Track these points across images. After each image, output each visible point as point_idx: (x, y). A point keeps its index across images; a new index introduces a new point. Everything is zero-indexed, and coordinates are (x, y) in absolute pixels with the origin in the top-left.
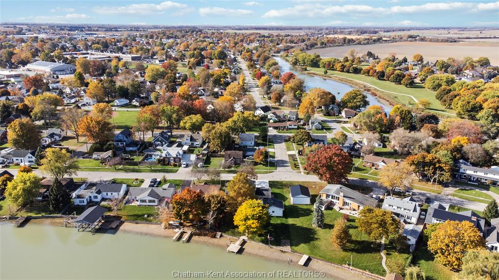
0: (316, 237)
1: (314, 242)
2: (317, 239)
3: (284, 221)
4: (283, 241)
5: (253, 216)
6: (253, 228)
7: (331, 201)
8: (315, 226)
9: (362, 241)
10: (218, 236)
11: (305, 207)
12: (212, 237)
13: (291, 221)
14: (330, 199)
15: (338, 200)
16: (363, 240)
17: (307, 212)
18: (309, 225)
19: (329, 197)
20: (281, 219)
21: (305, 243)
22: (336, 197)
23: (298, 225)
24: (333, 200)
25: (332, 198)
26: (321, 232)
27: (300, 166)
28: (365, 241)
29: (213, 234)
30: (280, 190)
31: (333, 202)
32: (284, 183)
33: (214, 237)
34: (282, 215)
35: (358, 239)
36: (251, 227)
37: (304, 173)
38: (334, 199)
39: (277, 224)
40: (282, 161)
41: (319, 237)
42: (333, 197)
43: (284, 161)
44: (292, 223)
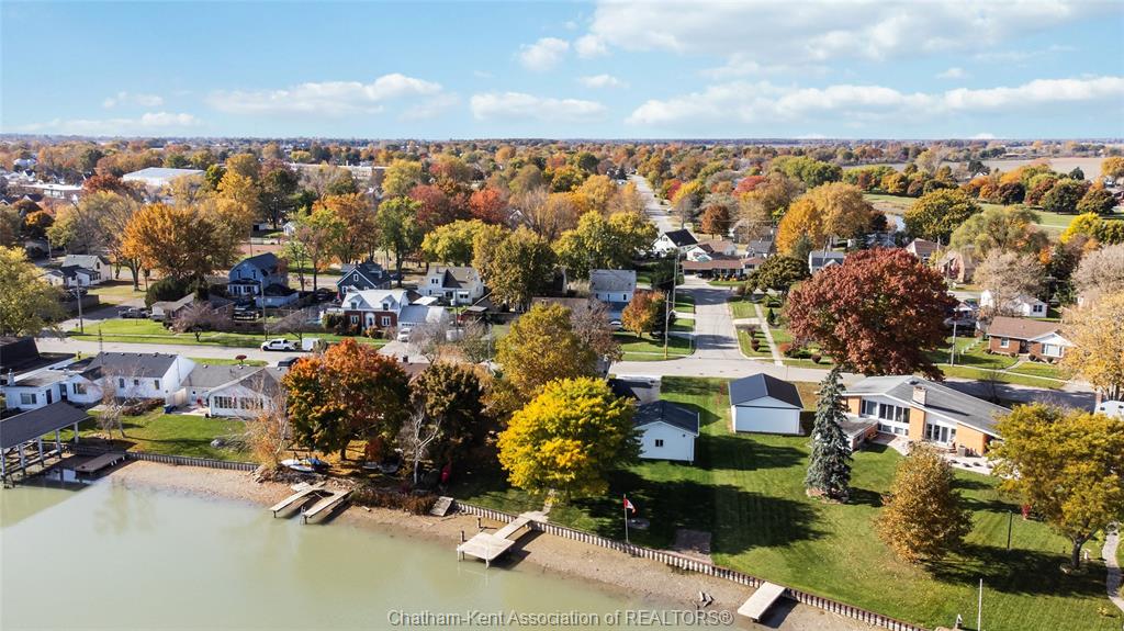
0: (815, 526)
1: (811, 543)
2: (818, 535)
3: (697, 475)
4: (683, 534)
5: (566, 422)
6: (564, 470)
7: (879, 425)
8: (814, 494)
9: (1016, 551)
10: (441, 509)
11: (782, 443)
12: (418, 512)
13: (722, 477)
14: (875, 418)
15: (907, 421)
16: (1020, 546)
17: (786, 457)
18: (791, 490)
19: (870, 412)
20: (688, 468)
21: (772, 544)
22: (899, 409)
23: (749, 490)
24: (885, 422)
25: (882, 415)
26: (838, 515)
27: (773, 347)
28: (1027, 552)
29: (422, 501)
30: (695, 397)
31: (887, 428)
32: (712, 382)
33: (427, 510)
34: (691, 458)
35: (995, 544)
36: (553, 465)
37: (785, 362)
38: (890, 418)
39: (670, 483)
40: (714, 337)
41: (831, 529)
42: (886, 410)
43: (720, 337)
44: (725, 483)
